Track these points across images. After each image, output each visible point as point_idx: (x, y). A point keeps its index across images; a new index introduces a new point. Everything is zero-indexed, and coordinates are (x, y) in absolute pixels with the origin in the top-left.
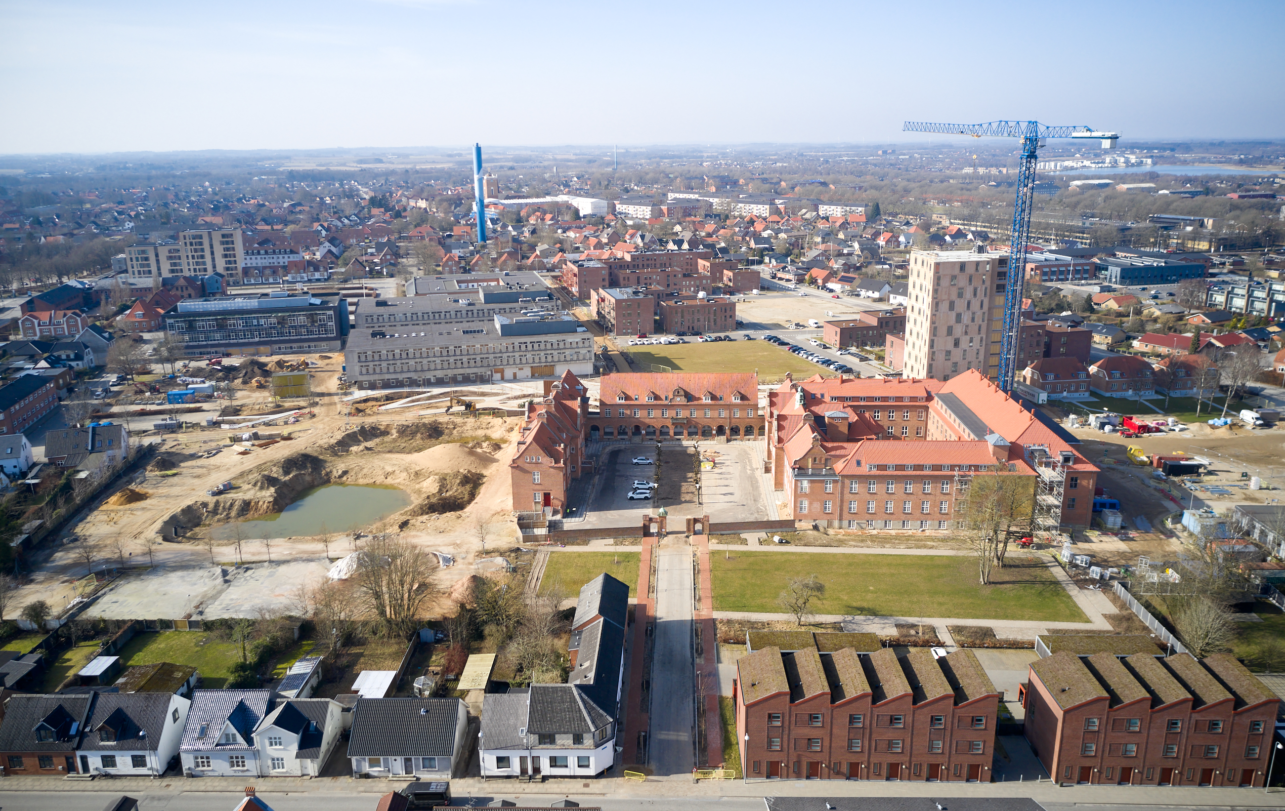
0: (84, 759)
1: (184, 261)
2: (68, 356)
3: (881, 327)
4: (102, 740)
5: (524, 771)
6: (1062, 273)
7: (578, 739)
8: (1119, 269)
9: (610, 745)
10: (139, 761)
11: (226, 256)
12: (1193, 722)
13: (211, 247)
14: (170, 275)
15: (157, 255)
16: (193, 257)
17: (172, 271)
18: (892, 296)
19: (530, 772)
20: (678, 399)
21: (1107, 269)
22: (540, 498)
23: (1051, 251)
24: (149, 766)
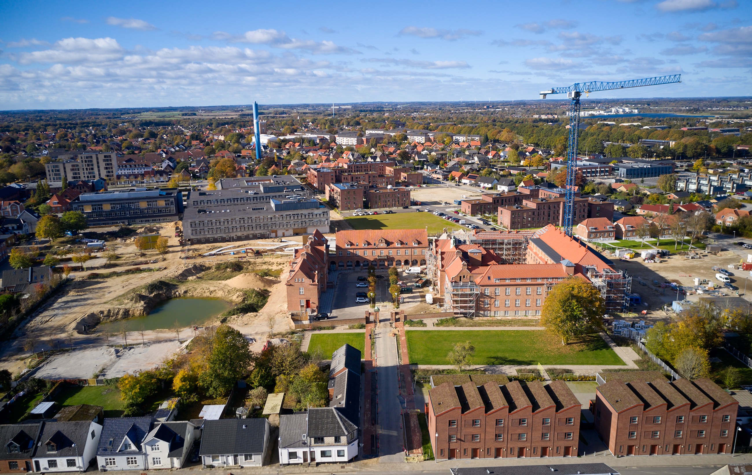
0: (37, 463)
1: (81, 171)
2: (13, 228)
3: (495, 203)
4: (48, 451)
5: (305, 460)
6: (593, 172)
7: (337, 440)
8: (625, 170)
9: (356, 442)
10: (71, 463)
11: (106, 168)
12: (691, 417)
13: (98, 163)
14: (73, 180)
15: (65, 168)
16: (87, 169)
17: (74, 178)
18: (498, 186)
19: (309, 461)
20: (382, 245)
21: (618, 170)
22: (304, 303)
23: (586, 160)
24: (77, 465)
